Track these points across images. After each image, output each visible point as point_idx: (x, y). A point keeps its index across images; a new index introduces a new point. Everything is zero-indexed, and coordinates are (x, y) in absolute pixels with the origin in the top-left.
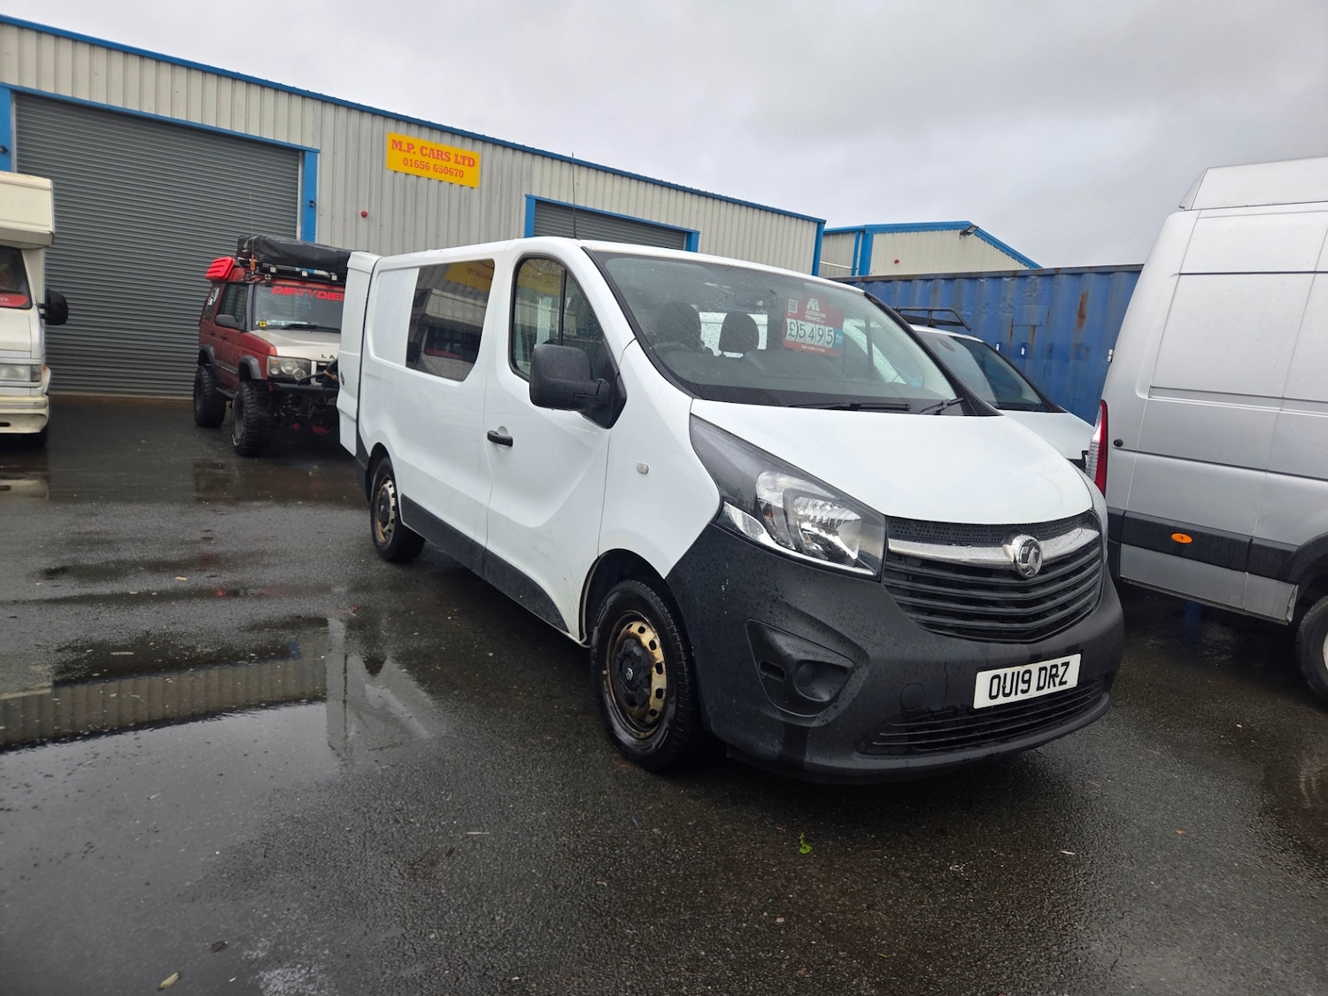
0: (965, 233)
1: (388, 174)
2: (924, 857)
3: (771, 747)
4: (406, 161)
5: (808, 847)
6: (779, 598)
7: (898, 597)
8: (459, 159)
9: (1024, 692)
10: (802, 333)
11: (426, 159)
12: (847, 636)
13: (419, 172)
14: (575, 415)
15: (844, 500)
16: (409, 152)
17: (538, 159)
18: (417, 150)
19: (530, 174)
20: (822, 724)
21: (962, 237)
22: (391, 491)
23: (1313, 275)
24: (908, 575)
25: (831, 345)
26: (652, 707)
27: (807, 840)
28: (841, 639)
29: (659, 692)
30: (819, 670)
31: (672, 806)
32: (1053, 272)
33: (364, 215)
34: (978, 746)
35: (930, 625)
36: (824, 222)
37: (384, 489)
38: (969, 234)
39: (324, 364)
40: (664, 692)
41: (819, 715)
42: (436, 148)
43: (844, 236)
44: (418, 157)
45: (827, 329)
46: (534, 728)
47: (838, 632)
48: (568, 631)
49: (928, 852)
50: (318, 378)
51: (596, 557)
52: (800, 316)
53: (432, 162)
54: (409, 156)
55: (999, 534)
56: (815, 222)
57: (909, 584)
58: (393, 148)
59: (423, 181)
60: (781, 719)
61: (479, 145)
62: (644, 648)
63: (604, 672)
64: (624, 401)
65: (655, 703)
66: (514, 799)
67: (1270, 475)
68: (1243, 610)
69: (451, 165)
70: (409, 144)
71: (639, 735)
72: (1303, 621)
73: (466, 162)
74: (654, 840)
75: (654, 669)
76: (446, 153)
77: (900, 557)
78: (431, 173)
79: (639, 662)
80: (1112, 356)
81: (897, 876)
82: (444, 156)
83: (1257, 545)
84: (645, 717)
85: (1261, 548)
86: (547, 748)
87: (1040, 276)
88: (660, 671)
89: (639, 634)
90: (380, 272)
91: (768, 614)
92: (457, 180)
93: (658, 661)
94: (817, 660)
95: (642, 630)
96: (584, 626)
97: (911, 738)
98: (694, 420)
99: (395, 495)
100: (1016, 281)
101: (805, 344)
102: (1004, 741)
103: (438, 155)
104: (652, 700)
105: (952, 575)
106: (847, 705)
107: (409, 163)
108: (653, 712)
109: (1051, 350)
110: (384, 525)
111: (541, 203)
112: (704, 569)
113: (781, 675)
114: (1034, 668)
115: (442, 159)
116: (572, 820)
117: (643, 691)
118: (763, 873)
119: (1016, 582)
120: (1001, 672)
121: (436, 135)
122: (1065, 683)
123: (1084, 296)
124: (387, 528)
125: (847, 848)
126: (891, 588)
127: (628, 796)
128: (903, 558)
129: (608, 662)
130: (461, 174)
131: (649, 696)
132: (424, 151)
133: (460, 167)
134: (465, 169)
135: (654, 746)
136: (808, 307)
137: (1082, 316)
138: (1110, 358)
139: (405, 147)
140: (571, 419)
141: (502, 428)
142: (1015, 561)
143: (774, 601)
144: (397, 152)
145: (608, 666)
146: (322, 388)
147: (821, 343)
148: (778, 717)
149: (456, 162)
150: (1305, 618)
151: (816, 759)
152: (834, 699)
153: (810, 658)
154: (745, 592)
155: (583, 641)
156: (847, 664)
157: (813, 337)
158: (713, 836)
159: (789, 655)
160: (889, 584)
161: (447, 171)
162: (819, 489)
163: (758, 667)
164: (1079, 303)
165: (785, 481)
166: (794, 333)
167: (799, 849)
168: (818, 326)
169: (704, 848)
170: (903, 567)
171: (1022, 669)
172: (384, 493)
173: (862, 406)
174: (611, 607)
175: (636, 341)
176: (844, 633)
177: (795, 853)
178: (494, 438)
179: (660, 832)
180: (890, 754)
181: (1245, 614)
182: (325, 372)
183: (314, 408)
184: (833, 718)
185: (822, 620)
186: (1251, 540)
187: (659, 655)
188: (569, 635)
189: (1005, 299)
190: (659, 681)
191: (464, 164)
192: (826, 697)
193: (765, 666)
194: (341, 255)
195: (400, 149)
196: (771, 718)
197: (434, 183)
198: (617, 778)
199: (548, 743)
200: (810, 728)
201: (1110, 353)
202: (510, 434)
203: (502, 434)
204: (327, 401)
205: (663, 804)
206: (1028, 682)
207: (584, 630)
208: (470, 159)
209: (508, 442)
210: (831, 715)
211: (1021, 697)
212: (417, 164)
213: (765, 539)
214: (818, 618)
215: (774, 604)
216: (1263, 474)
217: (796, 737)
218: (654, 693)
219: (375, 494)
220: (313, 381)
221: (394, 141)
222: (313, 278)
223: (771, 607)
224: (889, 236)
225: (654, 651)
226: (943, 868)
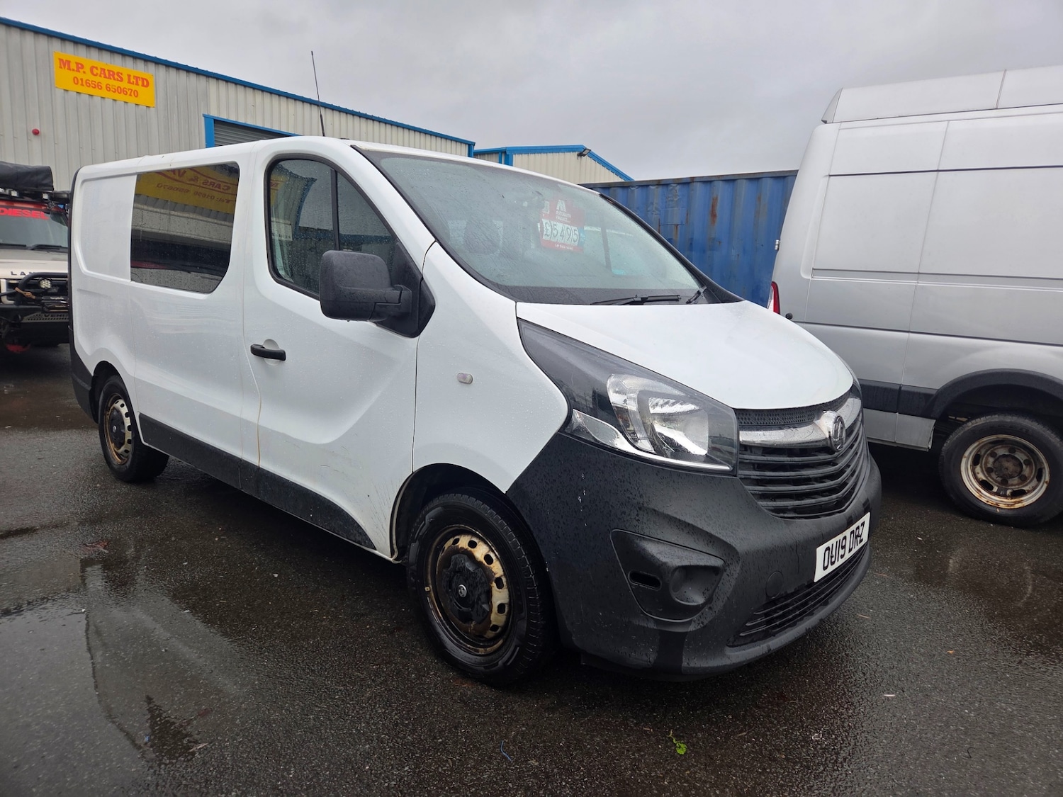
0: (581, 155)
1: (59, 93)
2: (784, 730)
3: (646, 656)
4: (76, 81)
5: (682, 745)
6: (645, 505)
7: (751, 488)
8: (132, 80)
9: (842, 557)
10: (555, 232)
11: (97, 79)
12: (716, 535)
13: (91, 91)
16: (78, 71)
17: (213, 82)
18: (87, 69)
19: (206, 95)
20: (699, 627)
21: (579, 158)
22: (124, 410)
23: (936, 173)
24: (753, 464)
25: (577, 243)
26: (493, 623)
27: (679, 738)
28: (711, 539)
29: (501, 607)
30: (690, 572)
31: (534, 726)
32: (689, 181)
33: (36, 133)
34: (812, 614)
35: (778, 510)
36: (474, 144)
37: (114, 408)
38: (584, 155)
39: (15, 282)
40: (506, 607)
41: (695, 618)
42: (106, 68)
43: (490, 156)
44: (88, 76)
45: (573, 228)
46: (355, 657)
47: (707, 533)
48: (375, 549)
49: (785, 724)
50: (9, 296)
51: (410, 473)
52: (552, 216)
53: (104, 81)
54: (79, 75)
55: (808, 414)
56: (466, 144)
57: (758, 473)
58: (61, 67)
59: (97, 100)
60: (655, 627)
61: (152, 67)
62: (479, 564)
63: (427, 589)
64: (432, 308)
65: (497, 619)
66: (367, 756)
67: (911, 335)
68: (895, 443)
69: (124, 84)
70: (77, 64)
71: (478, 651)
72: (943, 448)
73: (140, 82)
74: (535, 775)
75: (494, 584)
76: (118, 73)
77: (746, 447)
78: (104, 93)
79: (475, 578)
80: (778, 245)
81: (775, 760)
82: (116, 77)
83: (905, 391)
84: (485, 633)
85: (909, 393)
86: (379, 681)
87: (678, 184)
88: (500, 585)
89: (470, 549)
90: (84, 181)
91: (636, 523)
92: (132, 100)
93: (497, 576)
94: (692, 564)
95: (473, 544)
96: (394, 542)
97: (768, 622)
98: (523, 325)
99: (130, 414)
100: (660, 189)
101: (557, 243)
102: (826, 604)
103: (109, 74)
104: (493, 616)
105: (789, 459)
106: (722, 604)
107: (80, 81)
108: (495, 628)
109: (691, 244)
110: (119, 445)
111: (218, 122)
112: (555, 480)
113: (654, 582)
114: (847, 533)
115: (114, 79)
116: (440, 770)
117: (481, 607)
118: (657, 790)
119: (830, 456)
120: (828, 544)
121: (106, 56)
122: (862, 540)
123: (715, 200)
124: (123, 449)
125: (715, 737)
126: (747, 480)
127: (484, 724)
128: (748, 448)
129: (429, 578)
130: (136, 94)
131: (491, 611)
132: (95, 71)
133: (134, 87)
134: (139, 88)
135: (500, 663)
136: (558, 209)
137: (714, 215)
138: (777, 246)
139: (73, 66)
140: (362, 330)
141: (270, 341)
143: (640, 509)
144: (65, 72)
145: (430, 582)
146: (15, 306)
147: (569, 243)
148: (652, 625)
149: (129, 82)
150: (945, 445)
151: (695, 662)
152: (709, 601)
153: (686, 563)
154: (607, 502)
155: (394, 557)
156: (717, 562)
157: (563, 236)
158: (589, 754)
159: (665, 563)
160: (743, 477)
161: (122, 91)
163: (627, 578)
164: (711, 206)
166: (549, 233)
167: (675, 751)
168: (566, 226)
169: (589, 773)
170: (753, 457)
171: (840, 537)
172: (115, 413)
173: (649, 299)
174: (431, 523)
175: (436, 243)
176: (713, 532)
177: (674, 756)
178: (259, 352)
179: (536, 764)
180: (752, 641)
181: (895, 445)
182: (17, 289)
183: (7, 327)
184: (708, 619)
185: (691, 522)
186: (900, 388)
187: (497, 568)
188: (377, 552)
189: (652, 203)
190: (500, 596)
191: (137, 84)
192: (698, 600)
193: (635, 577)
194: (19, 170)
195: (69, 69)
196: (644, 627)
197: (109, 102)
198: (466, 704)
199: (377, 674)
200: (686, 633)
201: (777, 243)
202: (281, 347)
203: (268, 348)
204: (22, 319)
205: (523, 725)
206: (845, 547)
207: (395, 546)
208: (143, 79)
209: (280, 356)
210: (707, 616)
211: (841, 561)
212: (88, 84)
213: (622, 444)
214: (687, 521)
215: (641, 512)
216: (907, 334)
217: (673, 644)
218: (495, 609)
219: (103, 414)
220: (4, 299)
221: (61, 60)
223: (637, 515)
224: (525, 156)
225: (492, 566)
226: (806, 741)
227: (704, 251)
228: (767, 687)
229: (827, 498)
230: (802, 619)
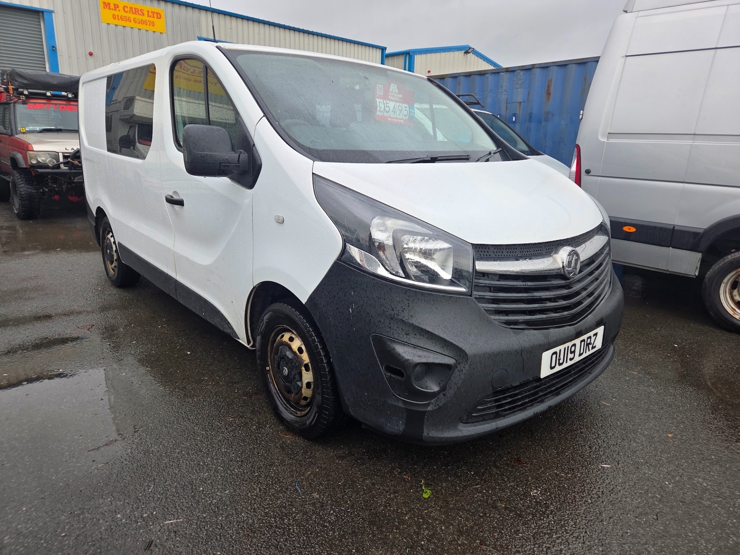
0: (467, 52)
1: (104, 25)
2: (511, 486)
3: (397, 426)
4: (114, 17)
5: (428, 491)
6: (396, 316)
7: (484, 305)
8: (150, 14)
9: (571, 359)
10: (387, 109)
11: (128, 15)
12: (450, 341)
13: (124, 23)
14: (225, 180)
15: (439, 234)
16: (115, 10)
17: (203, 13)
18: (121, 8)
19: (199, 22)
20: (435, 408)
21: (465, 55)
22: (112, 240)
23: (714, 50)
24: (490, 287)
25: (408, 117)
26: (304, 395)
27: (427, 485)
28: (445, 343)
29: (308, 385)
30: (429, 368)
31: (325, 468)
32: (531, 67)
33: (91, 54)
34: (542, 401)
35: (508, 323)
36: (385, 48)
37: (108, 238)
38: (469, 53)
39: (68, 154)
40: (312, 384)
41: (433, 401)
42: (133, 7)
43: (398, 57)
44: (122, 13)
45: (405, 105)
46: (220, 412)
47: (443, 338)
48: (239, 338)
49: (513, 481)
50: (65, 164)
51: (252, 287)
52: (385, 97)
53: (132, 16)
54: (116, 13)
55: (549, 248)
56: (380, 49)
57: (492, 294)
58: (104, 8)
59: (128, 29)
60: (403, 406)
62: (294, 353)
63: (268, 368)
64: (260, 167)
65: (306, 392)
66: (204, 481)
67: (686, 185)
68: (668, 270)
69: (145, 18)
70: (115, 5)
71: (297, 413)
72: (707, 275)
73: (155, 16)
74: (314, 504)
75: (303, 368)
76: (141, 10)
77: (484, 274)
78: (132, 24)
79: (291, 363)
80: (582, 115)
81: (496, 508)
82: (140, 12)
83: (678, 230)
84: (300, 402)
85: (681, 231)
86: (230, 429)
87: (522, 70)
88: (307, 370)
89: (289, 342)
90: (83, 83)
91: (389, 330)
92: (151, 28)
93: (305, 362)
94: (429, 361)
95: (291, 339)
96: (250, 334)
97: (498, 407)
98: (317, 179)
99: (114, 242)
100: (508, 74)
101: (390, 117)
102: (558, 394)
103: (135, 11)
104: (303, 390)
105: (522, 283)
106: (453, 392)
107: (117, 17)
108: (305, 398)
109: (531, 117)
110: (112, 263)
112: (335, 296)
113: (400, 373)
114: (577, 341)
115: (139, 14)
116: (249, 494)
117: (296, 383)
118: (398, 522)
119: (564, 282)
120: (557, 349)
122: (595, 347)
123: (550, 81)
124: (113, 265)
125: (456, 487)
126: (481, 299)
127: (291, 464)
128: (486, 275)
129: (269, 361)
130: (153, 24)
131: (302, 387)
132: (126, 9)
133: (151, 19)
134: (155, 20)
135: (308, 423)
136: (391, 90)
137: (549, 94)
138: (581, 116)
139: (112, 7)
140: (223, 183)
141: (175, 193)
142: (563, 267)
143: (392, 319)
144: (107, 10)
145: (270, 364)
146: (68, 171)
147: (401, 117)
148: (401, 405)
149: (148, 16)
150: (708, 273)
151: (433, 433)
152: (443, 389)
153: (424, 360)
154: (368, 313)
155: (250, 345)
156: (451, 361)
157: (395, 112)
158: (358, 492)
159: (408, 360)
160: (478, 296)
161: (143, 22)
162: (420, 227)
163: (382, 370)
164: (547, 85)
165: (393, 223)
166: (382, 109)
167: (422, 494)
168: (398, 104)
169: (352, 507)
170: (487, 282)
171: (570, 344)
172: (108, 241)
173: (439, 159)
174: (267, 322)
175: (264, 118)
176: (447, 338)
177: (420, 499)
178: (171, 201)
179: (317, 496)
180: (484, 420)
181: (668, 273)
182: (69, 159)
183: (65, 184)
184: (442, 403)
185: (430, 330)
186: (674, 227)
187: (305, 357)
188: (240, 341)
189: (502, 86)
190: (307, 377)
191: (154, 17)
192: (435, 388)
193: (389, 369)
194: (72, 80)
195: (110, 9)
196: (395, 406)
197: (136, 31)
198: (283, 448)
199: (231, 424)
200: (426, 411)
201: (581, 113)
202: (181, 197)
203: (176, 197)
204: (74, 179)
205: (318, 467)
206: (574, 352)
207: (250, 338)
208: (157, 13)
209: (180, 203)
210: (442, 400)
211: (570, 363)
212: (122, 18)
213: (382, 271)
214: (427, 329)
215: (392, 321)
216: (682, 184)
217: (416, 418)
218: (304, 386)
219: (103, 242)
220: (62, 166)
221: (104, 3)
222: (54, 97)
223: (390, 324)
224: (424, 56)
225: (302, 355)
226: (526, 495)
227: (540, 123)
228: (509, 453)
229: (558, 315)
230: (532, 405)
